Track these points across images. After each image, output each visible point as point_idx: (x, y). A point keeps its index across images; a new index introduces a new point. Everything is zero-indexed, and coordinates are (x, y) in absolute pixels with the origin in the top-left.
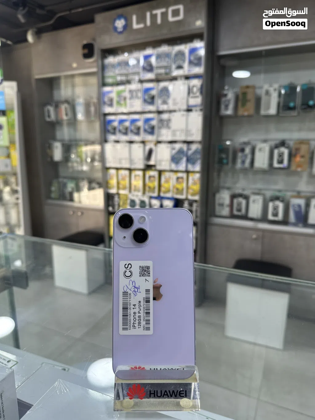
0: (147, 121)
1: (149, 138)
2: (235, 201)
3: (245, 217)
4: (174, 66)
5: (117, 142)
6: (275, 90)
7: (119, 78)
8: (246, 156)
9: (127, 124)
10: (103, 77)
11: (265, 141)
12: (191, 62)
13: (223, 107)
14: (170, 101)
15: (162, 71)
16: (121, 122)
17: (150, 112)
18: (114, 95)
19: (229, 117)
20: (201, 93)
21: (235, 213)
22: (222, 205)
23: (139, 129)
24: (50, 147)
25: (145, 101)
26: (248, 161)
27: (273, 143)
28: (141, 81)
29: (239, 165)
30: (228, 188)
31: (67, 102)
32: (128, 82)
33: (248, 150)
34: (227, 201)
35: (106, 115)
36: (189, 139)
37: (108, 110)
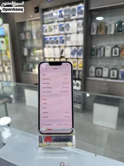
0: (61, 38)
1: (62, 45)
2: (97, 70)
3: (101, 77)
4: (71, 15)
5: (49, 47)
6: (113, 23)
7: (49, 21)
8: (101, 52)
9: (53, 39)
10: (43, 21)
11: (109, 45)
12: (78, 13)
13: (92, 31)
14: (70, 29)
15: (67, 17)
16: (51, 39)
17: (62, 34)
18: (47, 28)
19: (94, 35)
20: (83, 25)
21: (97, 75)
22: (92, 72)
23: (57, 41)
24: (23, 50)
25: (60, 30)
26: (102, 54)
27: (113, 46)
28: (58, 22)
29: (99, 56)
30: (94, 65)
31: (29, 31)
32: (53, 22)
33: (102, 49)
34: (94, 70)
35: (44, 36)
36: (78, 45)
37: (45, 34)
